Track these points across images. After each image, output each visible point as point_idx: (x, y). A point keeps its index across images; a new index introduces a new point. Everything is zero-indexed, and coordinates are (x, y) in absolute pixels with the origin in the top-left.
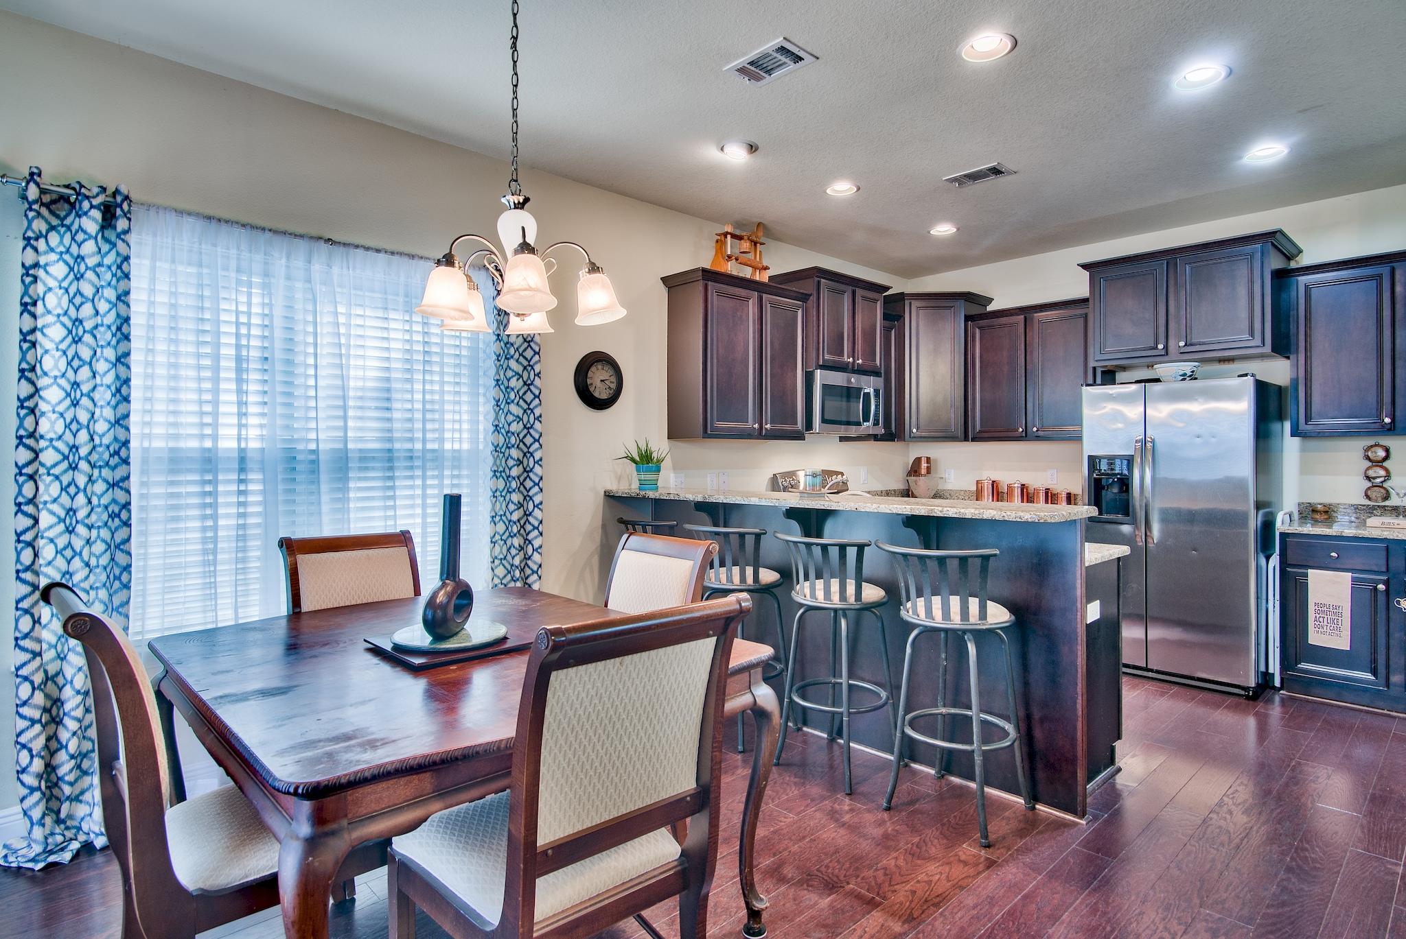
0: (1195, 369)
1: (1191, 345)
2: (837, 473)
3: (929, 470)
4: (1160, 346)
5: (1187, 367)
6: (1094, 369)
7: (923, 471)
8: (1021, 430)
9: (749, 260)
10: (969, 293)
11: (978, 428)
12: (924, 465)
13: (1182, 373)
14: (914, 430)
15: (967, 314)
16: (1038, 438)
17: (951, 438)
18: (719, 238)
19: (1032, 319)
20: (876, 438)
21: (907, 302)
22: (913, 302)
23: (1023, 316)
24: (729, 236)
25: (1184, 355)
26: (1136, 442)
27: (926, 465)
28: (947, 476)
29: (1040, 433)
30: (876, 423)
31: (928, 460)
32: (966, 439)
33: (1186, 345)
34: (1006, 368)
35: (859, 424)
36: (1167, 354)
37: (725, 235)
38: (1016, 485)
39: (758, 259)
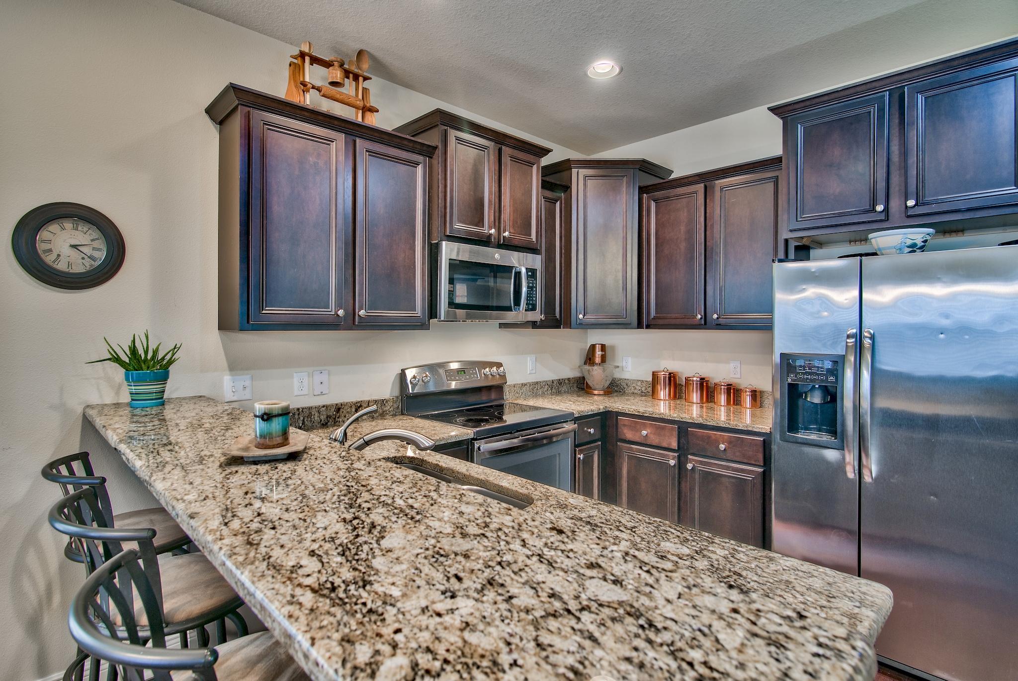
0: (928, 238)
1: (924, 204)
2: (491, 364)
3: (603, 359)
4: (880, 208)
5: (918, 235)
6: (786, 241)
7: (598, 360)
8: (699, 316)
9: (349, 96)
10: (644, 161)
11: (653, 313)
12: (598, 353)
13: (909, 242)
14: (581, 316)
15: (642, 184)
16: (719, 326)
17: (625, 326)
18: (295, 61)
19: (713, 187)
20: (534, 325)
21: (574, 171)
22: (580, 170)
23: (702, 185)
24: (307, 59)
25: (911, 219)
26: (848, 337)
27: (600, 353)
28: (624, 364)
29: (721, 321)
30: (531, 307)
31: (603, 347)
32: (640, 325)
33: (916, 205)
34: (683, 246)
35: (509, 309)
36: (888, 220)
37: (302, 55)
38: (695, 379)
39: (360, 96)
